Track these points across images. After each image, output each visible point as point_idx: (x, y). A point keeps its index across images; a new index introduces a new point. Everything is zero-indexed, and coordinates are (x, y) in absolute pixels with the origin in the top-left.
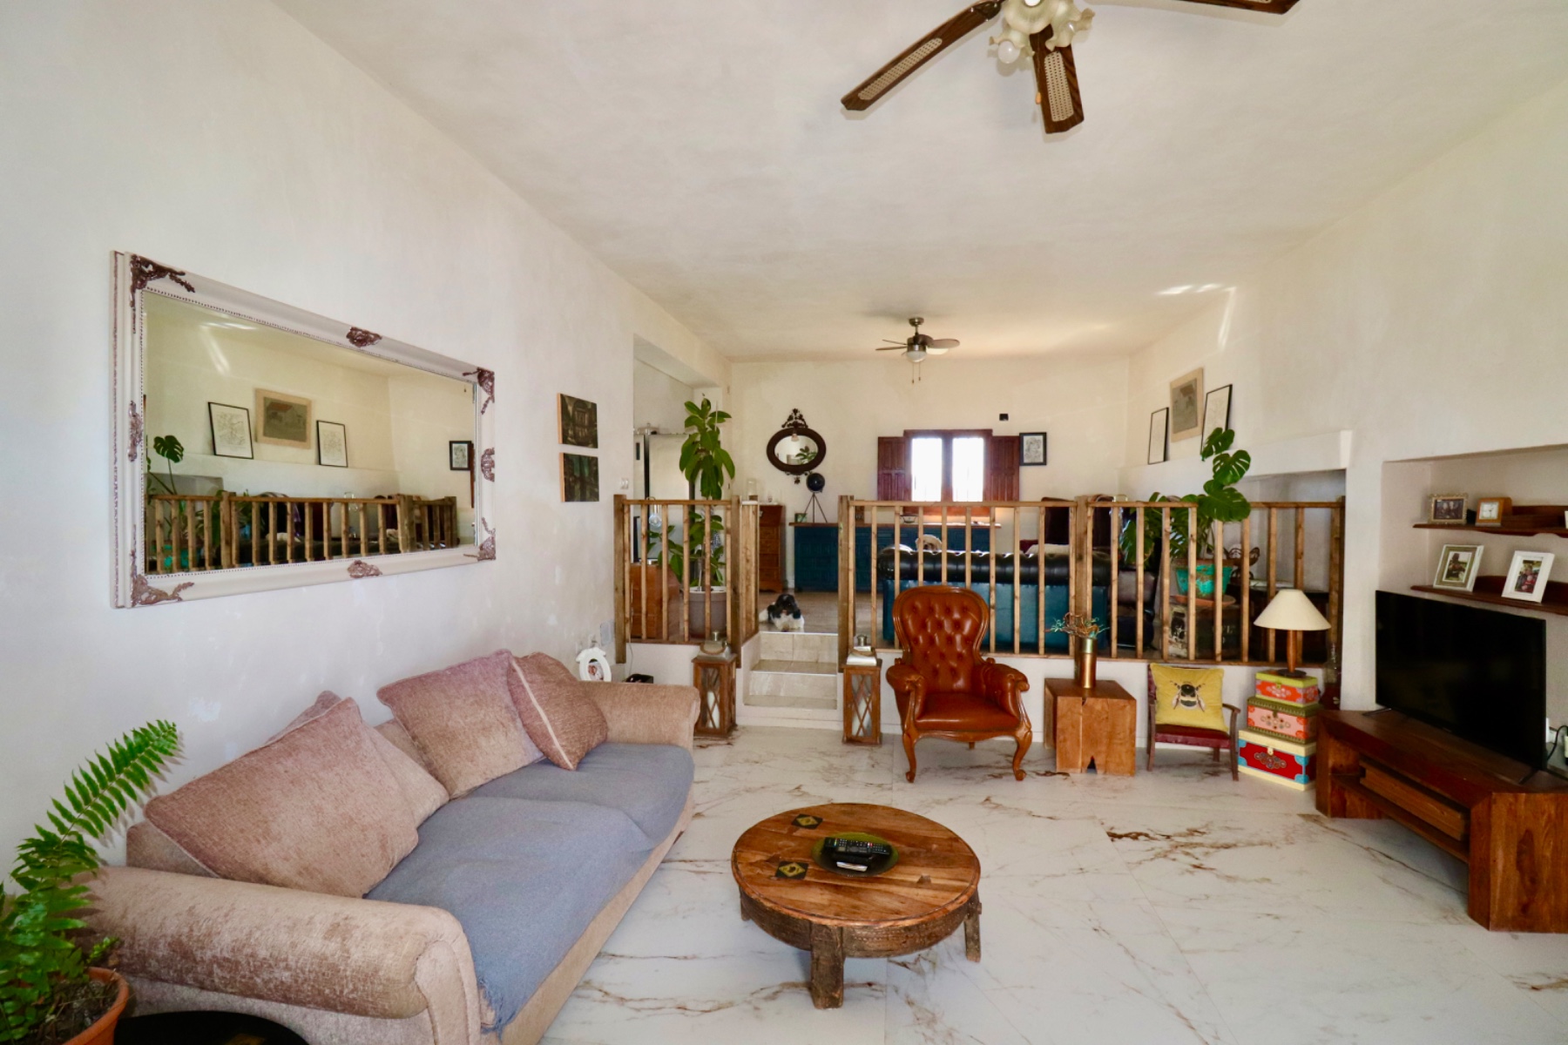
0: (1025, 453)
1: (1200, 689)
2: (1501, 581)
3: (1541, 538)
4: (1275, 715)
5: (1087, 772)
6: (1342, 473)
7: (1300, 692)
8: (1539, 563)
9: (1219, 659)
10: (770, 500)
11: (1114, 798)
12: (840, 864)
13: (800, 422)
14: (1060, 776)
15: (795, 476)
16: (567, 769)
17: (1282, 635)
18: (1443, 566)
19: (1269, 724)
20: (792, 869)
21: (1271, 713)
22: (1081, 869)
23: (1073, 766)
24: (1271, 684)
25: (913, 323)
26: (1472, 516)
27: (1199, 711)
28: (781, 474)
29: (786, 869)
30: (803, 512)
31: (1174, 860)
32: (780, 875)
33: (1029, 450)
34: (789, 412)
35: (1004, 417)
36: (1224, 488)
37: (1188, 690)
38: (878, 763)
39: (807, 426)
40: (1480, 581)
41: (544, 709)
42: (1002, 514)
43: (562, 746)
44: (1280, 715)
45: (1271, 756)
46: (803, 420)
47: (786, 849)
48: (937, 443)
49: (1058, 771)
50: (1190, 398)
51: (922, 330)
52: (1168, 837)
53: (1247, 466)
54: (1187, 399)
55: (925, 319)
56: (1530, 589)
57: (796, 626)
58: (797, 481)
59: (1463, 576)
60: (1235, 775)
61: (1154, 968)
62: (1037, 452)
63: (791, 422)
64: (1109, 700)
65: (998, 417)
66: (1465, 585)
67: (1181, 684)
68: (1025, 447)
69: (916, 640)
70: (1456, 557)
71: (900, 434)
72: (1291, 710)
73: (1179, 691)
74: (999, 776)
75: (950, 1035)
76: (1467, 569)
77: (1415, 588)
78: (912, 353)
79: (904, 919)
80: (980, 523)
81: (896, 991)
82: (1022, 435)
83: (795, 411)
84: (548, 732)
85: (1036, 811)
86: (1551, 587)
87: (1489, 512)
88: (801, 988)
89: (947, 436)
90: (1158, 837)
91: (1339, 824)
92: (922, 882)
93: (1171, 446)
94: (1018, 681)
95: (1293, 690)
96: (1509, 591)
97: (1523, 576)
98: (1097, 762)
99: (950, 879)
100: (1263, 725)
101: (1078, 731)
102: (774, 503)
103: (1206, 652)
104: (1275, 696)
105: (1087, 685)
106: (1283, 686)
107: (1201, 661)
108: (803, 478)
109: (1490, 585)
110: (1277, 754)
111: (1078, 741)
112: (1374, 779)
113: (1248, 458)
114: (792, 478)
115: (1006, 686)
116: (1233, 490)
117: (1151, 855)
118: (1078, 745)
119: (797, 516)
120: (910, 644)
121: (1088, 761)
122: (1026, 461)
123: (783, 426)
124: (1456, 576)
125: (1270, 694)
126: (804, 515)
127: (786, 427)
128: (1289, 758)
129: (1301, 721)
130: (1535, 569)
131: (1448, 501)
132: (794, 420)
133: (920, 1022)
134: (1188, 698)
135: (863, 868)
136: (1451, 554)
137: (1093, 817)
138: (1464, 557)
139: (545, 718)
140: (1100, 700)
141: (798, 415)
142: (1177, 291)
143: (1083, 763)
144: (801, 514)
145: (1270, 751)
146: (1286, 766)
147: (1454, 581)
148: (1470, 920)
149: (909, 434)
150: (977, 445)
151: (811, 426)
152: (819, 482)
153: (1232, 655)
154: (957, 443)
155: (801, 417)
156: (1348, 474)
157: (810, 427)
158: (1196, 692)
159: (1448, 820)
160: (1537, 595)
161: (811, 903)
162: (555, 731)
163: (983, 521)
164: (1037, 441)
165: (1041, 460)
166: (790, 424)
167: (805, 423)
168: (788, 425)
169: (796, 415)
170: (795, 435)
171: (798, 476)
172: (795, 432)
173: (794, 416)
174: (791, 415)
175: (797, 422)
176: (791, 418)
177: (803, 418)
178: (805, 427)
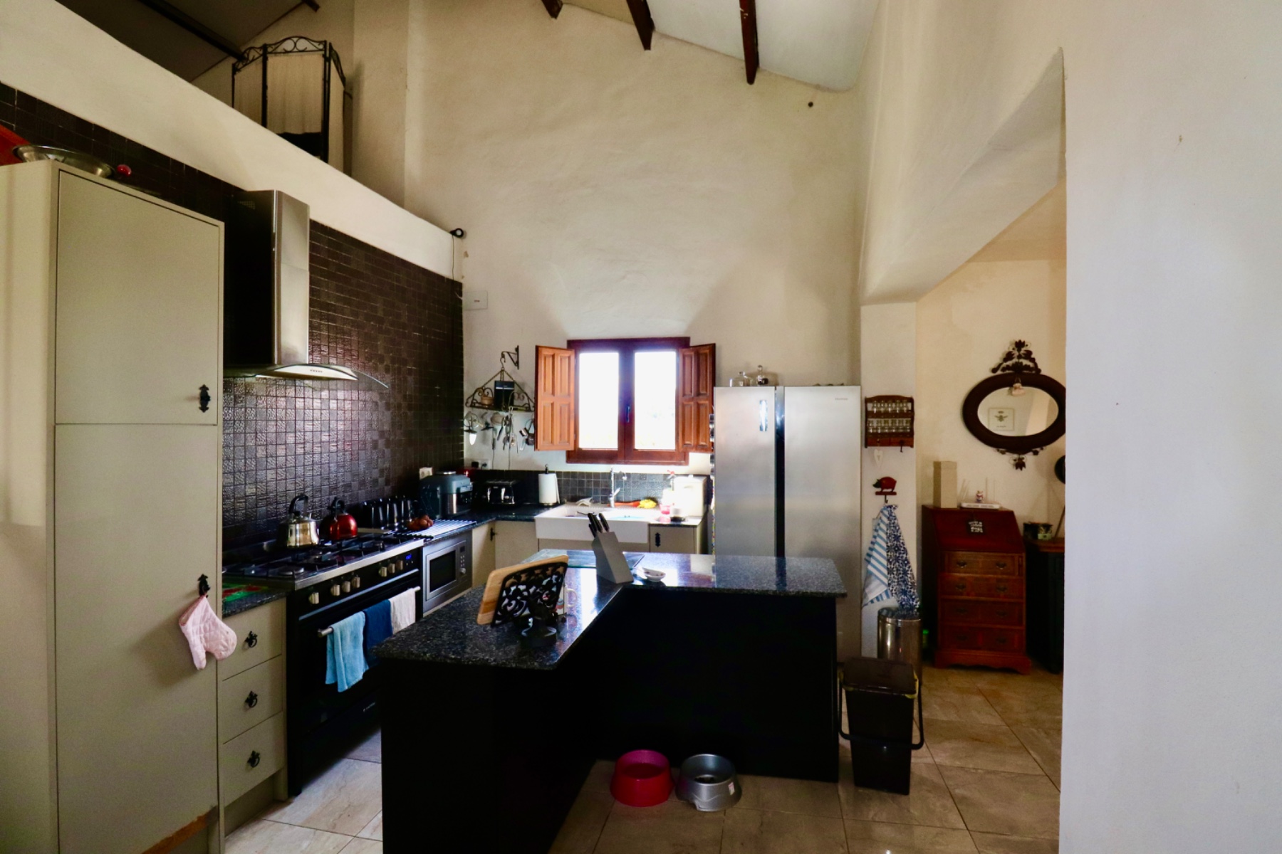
15: (1016, 456)
34: (1006, 346)
46: (1033, 360)
58: (1020, 465)
63: (1009, 363)
83: (1018, 345)
102: (989, 504)
108: (1031, 460)
114: (1008, 459)
123: (994, 370)
127: (999, 372)
132: (1015, 360)
141: (1023, 350)
151: (1046, 370)
155: (1028, 355)
157: (1044, 372)
166: (1008, 368)
167: (1036, 364)
168: (1004, 370)
169: (1019, 350)
170: (1016, 388)
171: (1021, 456)
172: (1018, 382)
173: (1016, 353)
174: (1011, 350)
175: (1021, 363)
176: (1009, 356)
177: (1033, 356)
178: (1034, 372)
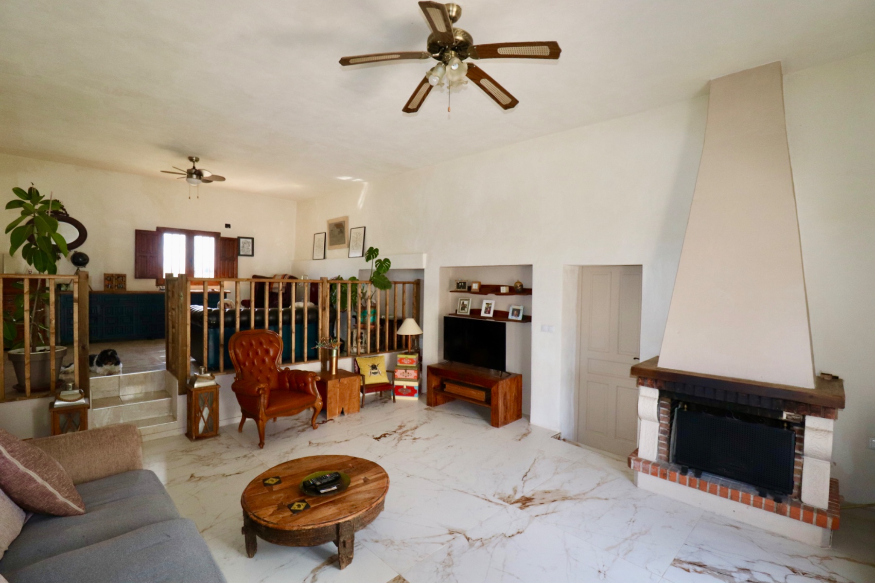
0: (241, 248)
1: (379, 366)
2: (479, 311)
3: (490, 296)
4: (406, 372)
5: (340, 416)
6: (423, 270)
7: (415, 360)
8: (491, 304)
9: (378, 351)
11: (361, 423)
12: (322, 491)
13: (61, 210)
14: (330, 421)
16: (80, 514)
17: (407, 337)
18: (459, 307)
19: (403, 376)
20: (299, 506)
21: (404, 371)
22: (380, 456)
23: (334, 414)
24: (403, 359)
25: (191, 159)
26: (470, 288)
27: (380, 375)
29: (295, 507)
31: (405, 439)
32: (294, 511)
33: (243, 247)
35: (228, 226)
36: (381, 275)
37: (374, 367)
38: (230, 445)
39: (67, 215)
40: (472, 311)
41: (35, 471)
42: (228, 285)
43: (66, 497)
44: (408, 371)
45: (405, 389)
46: (64, 210)
47: (281, 499)
48: (183, 238)
49: (328, 419)
50: (341, 230)
51: (198, 166)
52: (395, 432)
53: (390, 266)
54: (339, 230)
55: (200, 159)
56: (489, 313)
57: (117, 371)
59: (466, 309)
60: (394, 400)
61: (438, 480)
62: (248, 248)
64: (350, 378)
65: (224, 226)
66: (467, 312)
67: (371, 365)
68: (241, 245)
69: (244, 364)
70: (463, 303)
71: (154, 229)
72: (411, 368)
73: (371, 368)
74: (303, 430)
75: (404, 543)
76: (467, 307)
77: (450, 314)
78: (190, 179)
79: (378, 499)
80: (216, 290)
81: (366, 541)
82: (239, 238)
84: (47, 490)
85: (338, 440)
86: (495, 312)
87: (475, 287)
88: (323, 567)
89: (190, 234)
90: (391, 433)
91: (437, 408)
92: (366, 481)
93: (328, 252)
94: (315, 377)
95: (411, 359)
96: (483, 314)
97: (486, 309)
98: (345, 410)
99: (375, 475)
100: (401, 377)
101: (337, 396)
103: (374, 350)
104: (405, 364)
105: (334, 373)
106: (408, 359)
107: (373, 353)
109: (476, 312)
110: (408, 387)
111: (337, 400)
112: (450, 388)
113: (390, 262)
115: (308, 380)
116: (384, 276)
117: (396, 441)
118: (337, 403)
120: (240, 368)
121: (341, 410)
122: (241, 253)
124: (464, 309)
125: (403, 363)
128: (412, 388)
129: (416, 372)
130: (490, 306)
131: (461, 283)
133: (388, 546)
134: (374, 371)
135: (335, 488)
136: (462, 302)
137: (362, 434)
138: (466, 302)
139: (39, 480)
140: (346, 379)
142: (344, 178)
143: (339, 412)
145: (405, 387)
146: (411, 392)
147: (463, 311)
148: (492, 427)
149: (161, 231)
150: (211, 241)
152: (84, 260)
153: (383, 350)
154: (198, 239)
155: (62, 207)
156: (426, 271)
157: (71, 216)
158: (377, 367)
159: (481, 395)
160: (491, 315)
161: (331, 515)
162: (54, 487)
163: (217, 289)
164: (249, 242)
165: (251, 254)
167: (66, 212)
177: (64, 208)
178: (65, 215)
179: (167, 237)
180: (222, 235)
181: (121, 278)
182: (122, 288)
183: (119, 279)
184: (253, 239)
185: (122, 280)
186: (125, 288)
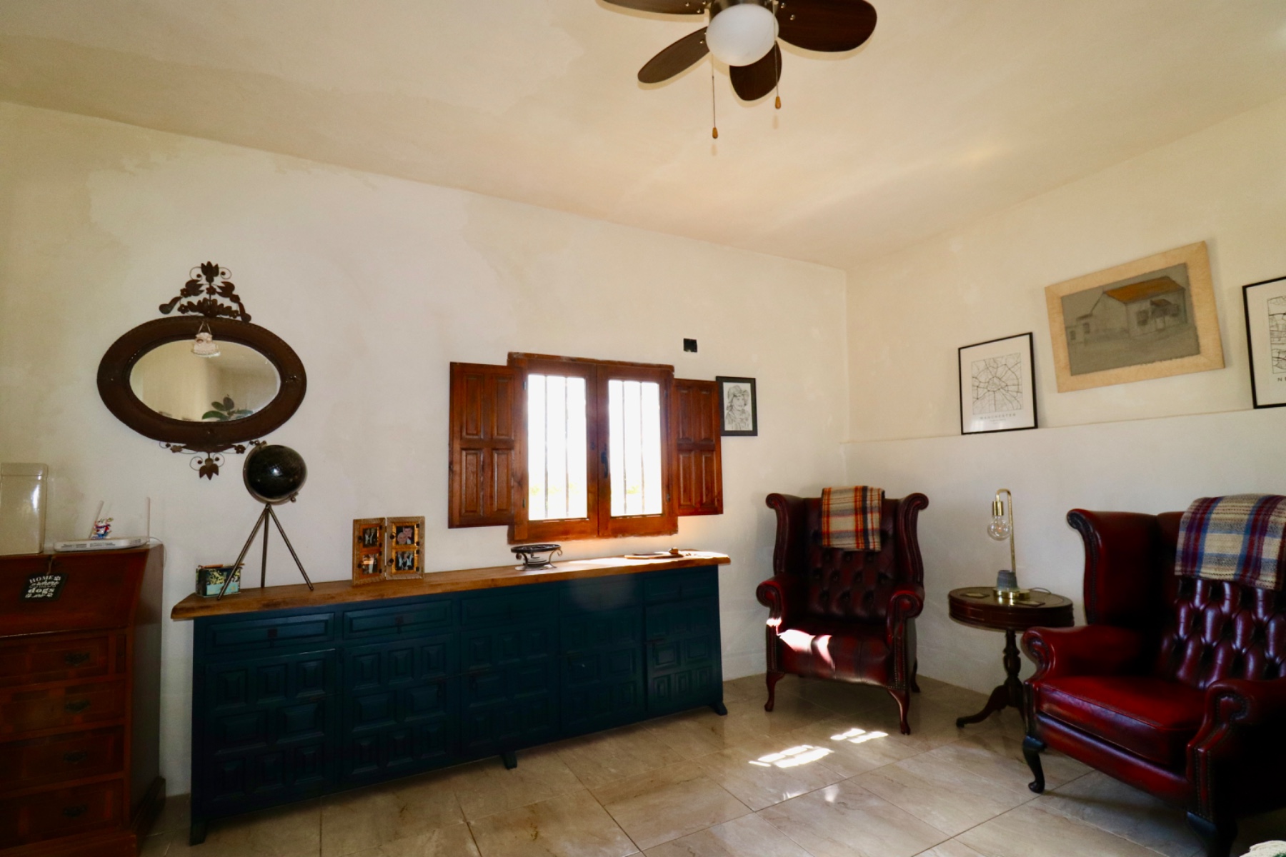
0: (726, 412)
10: (102, 530)
13: (226, 302)
15: (203, 456)
28: (154, 449)
30: (230, 561)
34: (185, 271)
35: (690, 345)
39: (247, 318)
46: (236, 299)
48: (577, 385)
58: (211, 470)
62: (743, 412)
63: (195, 300)
65: (682, 345)
71: (503, 361)
82: (721, 380)
83: (210, 270)
89: (597, 375)
102: (119, 540)
108: (232, 463)
114: (189, 460)
119: (204, 575)
122: (728, 427)
123: (164, 308)
126: (229, 572)
127: (175, 313)
132: (204, 295)
141: (218, 281)
144: (220, 569)
149: (522, 365)
150: (650, 395)
152: (286, 472)
154: (617, 389)
155: (228, 290)
157: (255, 321)
164: (743, 393)
166: (190, 306)
167: (241, 306)
168: (183, 309)
169: (210, 280)
170: (200, 340)
171: (213, 456)
172: (204, 330)
173: (205, 286)
174: (195, 278)
175: (215, 301)
176: (192, 288)
177: (235, 293)
178: (239, 318)
179: (536, 383)
180: (678, 374)
181: (407, 532)
182: (411, 568)
183: (401, 535)
184: (752, 381)
185: (412, 539)
186: (416, 567)
